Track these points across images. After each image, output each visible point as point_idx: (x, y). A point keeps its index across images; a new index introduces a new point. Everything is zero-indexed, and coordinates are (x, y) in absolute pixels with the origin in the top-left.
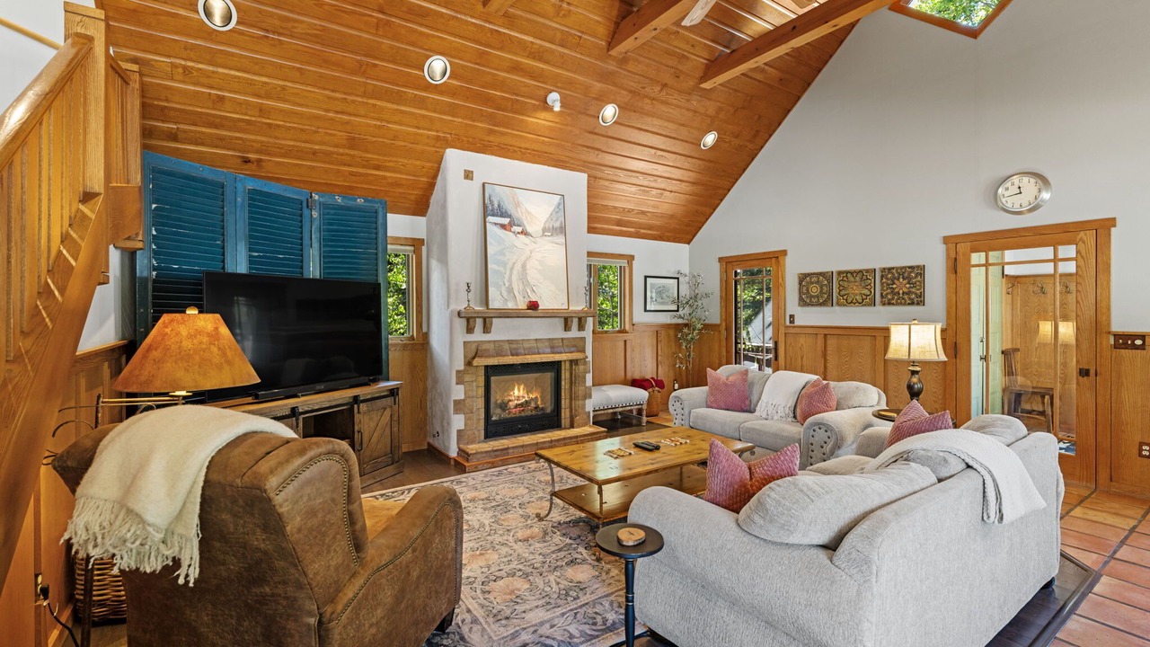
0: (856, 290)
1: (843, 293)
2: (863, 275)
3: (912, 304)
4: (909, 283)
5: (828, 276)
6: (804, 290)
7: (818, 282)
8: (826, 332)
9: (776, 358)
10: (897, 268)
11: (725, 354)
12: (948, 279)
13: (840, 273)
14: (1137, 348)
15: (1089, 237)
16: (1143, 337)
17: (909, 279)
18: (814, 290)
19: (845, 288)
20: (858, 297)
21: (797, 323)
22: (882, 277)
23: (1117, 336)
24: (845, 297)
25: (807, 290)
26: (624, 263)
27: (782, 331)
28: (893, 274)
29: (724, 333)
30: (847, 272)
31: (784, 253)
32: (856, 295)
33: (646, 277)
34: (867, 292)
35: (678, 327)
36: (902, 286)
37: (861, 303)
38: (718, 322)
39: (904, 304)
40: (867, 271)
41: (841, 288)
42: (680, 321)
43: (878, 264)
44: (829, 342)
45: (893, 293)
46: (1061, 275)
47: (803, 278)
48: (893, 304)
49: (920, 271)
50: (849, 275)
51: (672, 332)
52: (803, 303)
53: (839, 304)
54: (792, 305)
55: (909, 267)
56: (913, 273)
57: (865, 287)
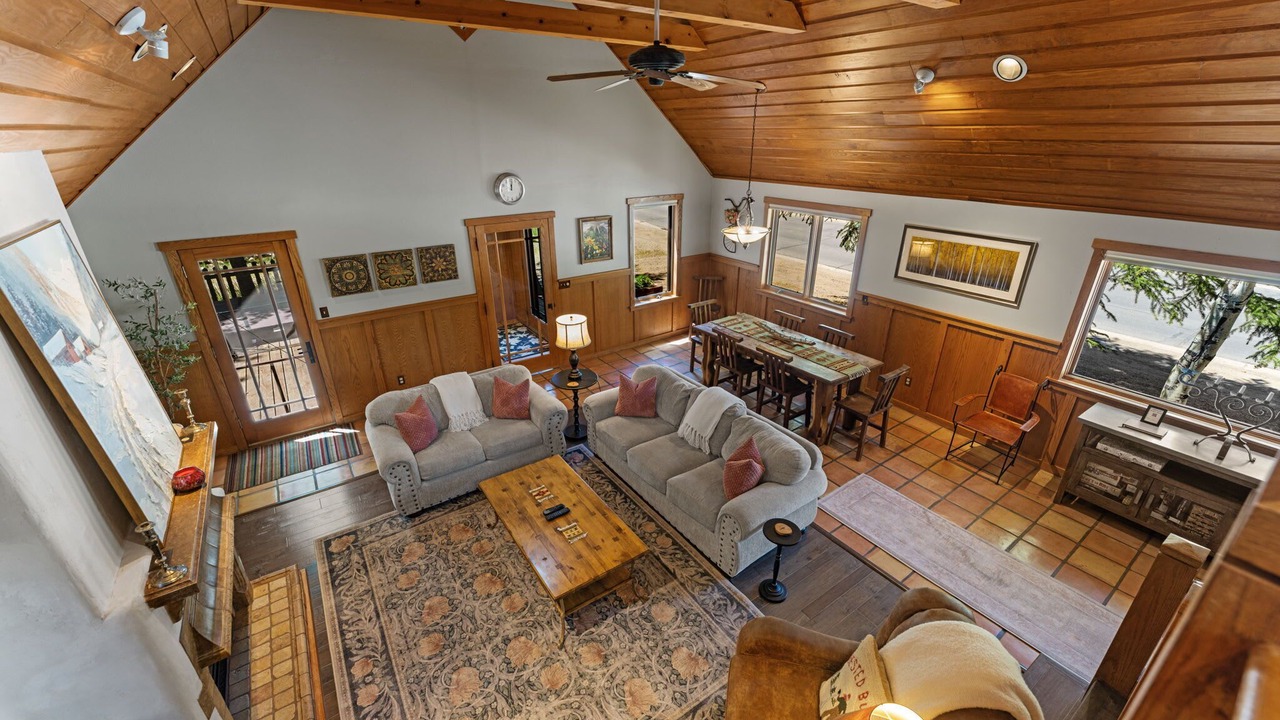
0: (397, 271)
1: (384, 276)
2: (402, 257)
3: (451, 278)
4: (445, 261)
5: (360, 259)
6: (336, 277)
7: (352, 268)
8: (373, 317)
10: (433, 248)
12: (472, 255)
13: (375, 255)
14: (567, 287)
15: (544, 221)
16: (569, 281)
17: (445, 258)
18: (349, 276)
19: (385, 271)
20: (401, 279)
21: (332, 314)
22: (421, 256)
23: (560, 283)
24: (388, 280)
25: (340, 277)
27: (314, 328)
28: (430, 254)
30: (385, 254)
31: (292, 234)
32: (399, 276)
34: (408, 272)
36: (439, 264)
37: (405, 284)
38: (192, 339)
39: (445, 279)
40: (405, 252)
41: (381, 272)
43: (413, 243)
44: (378, 328)
45: (434, 270)
47: (330, 265)
48: (435, 281)
49: (450, 249)
50: (387, 257)
52: (336, 292)
53: (381, 288)
54: (321, 296)
55: (443, 246)
56: (446, 252)
57: (406, 268)
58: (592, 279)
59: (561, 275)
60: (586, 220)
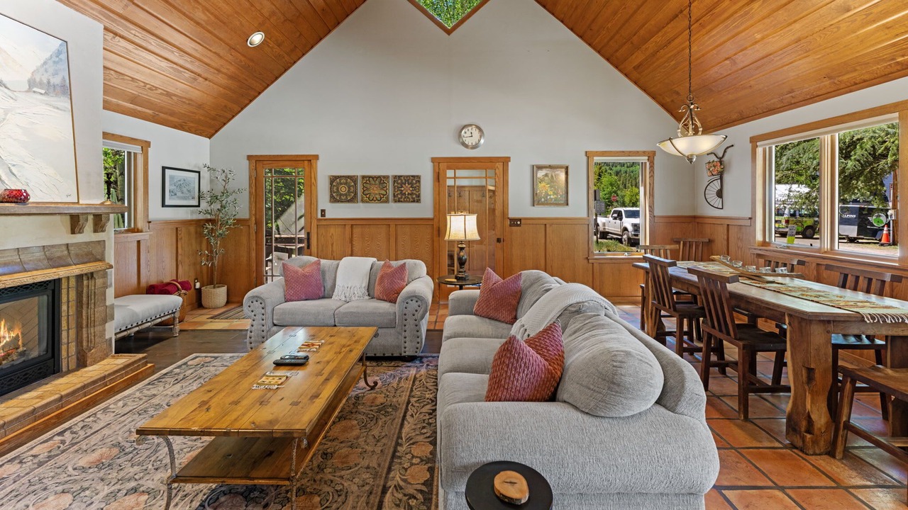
0: (375, 190)
1: (366, 192)
2: (381, 180)
3: (414, 201)
4: (411, 187)
5: (353, 179)
6: (335, 189)
7: (346, 184)
8: (353, 222)
9: (309, 247)
10: (404, 176)
11: (254, 246)
12: (434, 185)
13: (363, 177)
14: (518, 225)
15: (500, 165)
16: (520, 220)
17: (412, 184)
18: (343, 189)
19: (367, 189)
20: (377, 196)
21: (328, 216)
22: (394, 182)
23: (511, 220)
24: (368, 196)
25: (337, 189)
26: (136, 149)
27: (314, 223)
28: (402, 180)
29: (253, 227)
30: (370, 177)
31: (316, 157)
32: (376, 194)
33: (164, 168)
34: (383, 192)
35: (199, 224)
36: (407, 189)
37: (380, 201)
38: (247, 216)
39: (409, 202)
40: (384, 177)
41: (365, 189)
42: (201, 217)
43: (391, 172)
44: (354, 231)
45: (402, 193)
46: (458, 187)
47: (333, 179)
48: (402, 202)
49: (417, 179)
50: (371, 179)
51: (192, 229)
52: (333, 200)
53: (363, 201)
54: (323, 201)
55: (412, 176)
56: (414, 181)
57: (382, 189)
58: (545, 222)
59: (513, 214)
60: (540, 168)
